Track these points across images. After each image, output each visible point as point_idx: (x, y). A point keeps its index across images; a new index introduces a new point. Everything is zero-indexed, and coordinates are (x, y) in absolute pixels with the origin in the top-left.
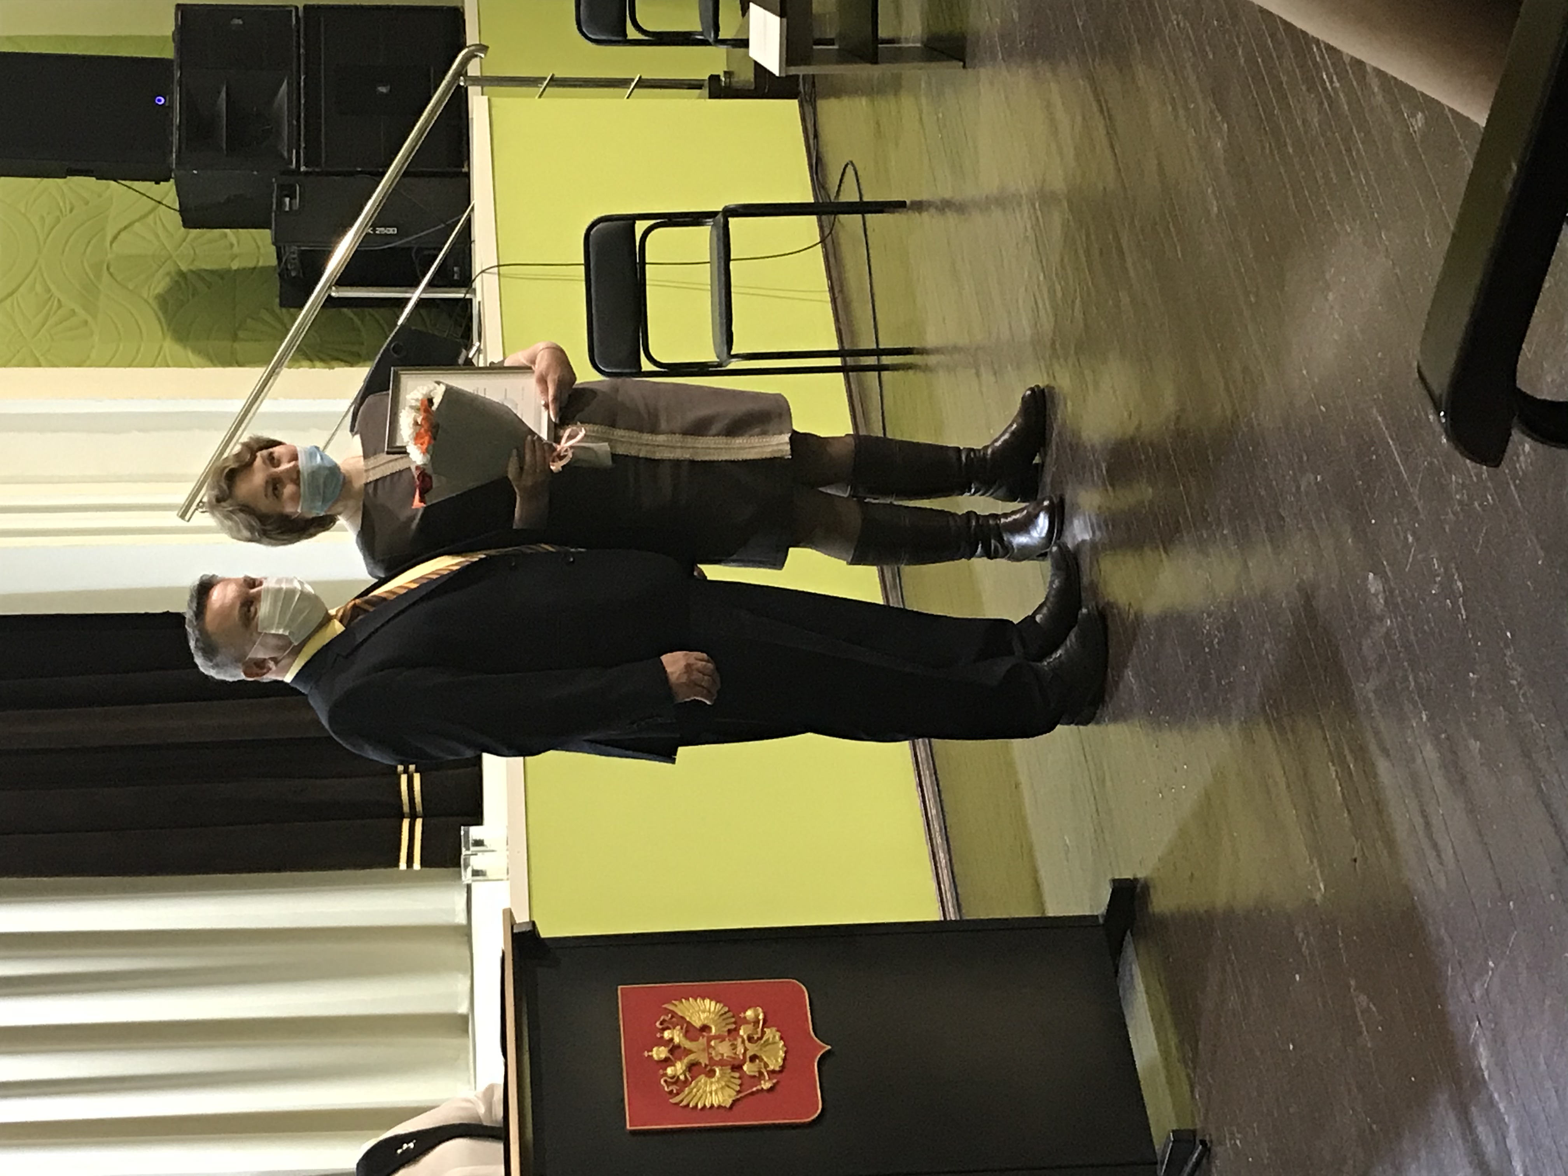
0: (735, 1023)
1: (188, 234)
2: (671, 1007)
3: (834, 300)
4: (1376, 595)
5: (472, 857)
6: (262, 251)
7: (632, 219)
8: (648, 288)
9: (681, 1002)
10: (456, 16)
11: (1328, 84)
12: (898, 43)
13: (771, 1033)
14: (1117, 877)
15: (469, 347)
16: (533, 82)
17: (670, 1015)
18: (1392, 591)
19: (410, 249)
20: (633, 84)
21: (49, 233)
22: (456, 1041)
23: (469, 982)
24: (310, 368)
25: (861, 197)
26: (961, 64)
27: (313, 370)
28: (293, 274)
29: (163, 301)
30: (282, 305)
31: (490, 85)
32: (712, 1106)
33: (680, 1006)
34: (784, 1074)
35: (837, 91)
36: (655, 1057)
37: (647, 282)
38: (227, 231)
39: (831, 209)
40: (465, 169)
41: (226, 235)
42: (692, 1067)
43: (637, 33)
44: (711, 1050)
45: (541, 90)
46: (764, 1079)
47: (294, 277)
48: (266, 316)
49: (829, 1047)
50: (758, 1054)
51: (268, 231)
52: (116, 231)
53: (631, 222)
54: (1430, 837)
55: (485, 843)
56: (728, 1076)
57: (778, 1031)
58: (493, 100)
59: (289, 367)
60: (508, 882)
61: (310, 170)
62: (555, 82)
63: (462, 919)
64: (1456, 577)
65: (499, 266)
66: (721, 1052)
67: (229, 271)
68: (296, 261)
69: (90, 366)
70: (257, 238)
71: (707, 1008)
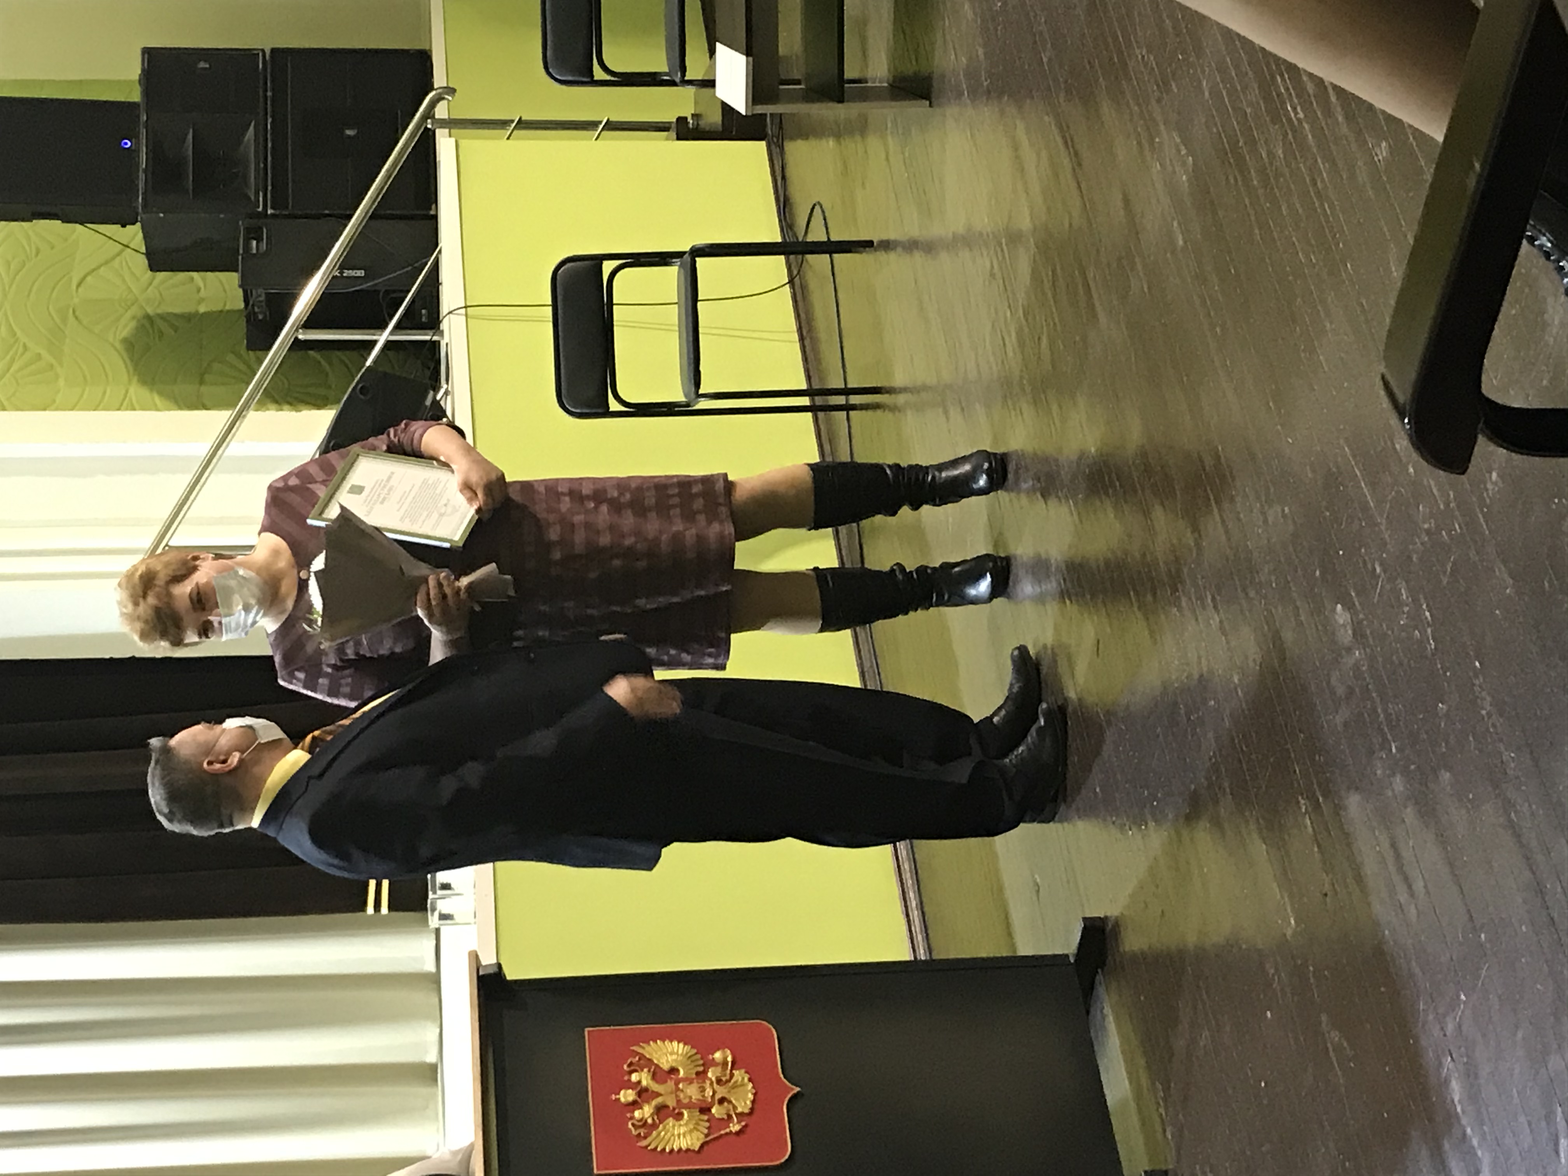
0: (703, 1065)
1: (154, 278)
2: (640, 1050)
3: (802, 339)
4: (1344, 626)
5: (438, 901)
6: (229, 294)
7: (599, 259)
8: (615, 329)
9: (649, 1044)
10: (423, 59)
11: (1292, 115)
12: (867, 82)
13: (739, 1075)
14: (1088, 915)
15: (436, 388)
16: (503, 124)
17: (637, 1058)
18: (1360, 622)
19: (377, 292)
20: (601, 127)
21: (14, 278)
22: (423, 1091)
23: (438, 1030)
24: (278, 410)
25: (829, 238)
26: (928, 102)
27: (280, 412)
28: (260, 317)
29: (129, 345)
30: (250, 347)
31: (459, 128)
32: (680, 1150)
33: (647, 1048)
34: (754, 1117)
35: (806, 131)
36: (623, 1100)
37: (615, 323)
38: (195, 274)
39: (800, 249)
40: (433, 212)
41: (192, 279)
42: (661, 1111)
43: (603, 73)
44: (678, 1093)
45: (509, 133)
46: (733, 1122)
47: (260, 320)
48: (231, 358)
49: (798, 1089)
50: (727, 1096)
51: (234, 274)
52: (82, 275)
53: (598, 262)
54: (1400, 869)
55: (452, 886)
56: (696, 1119)
57: (746, 1072)
58: (461, 142)
59: (257, 410)
60: (476, 926)
61: (278, 212)
62: (523, 124)
63: (431, 967)
64: (1424, 607)
65: (466, 307)
66: (689, 1094)
67: (197, 313)
68: (263, 304)
69: (57, 409)
70: (224, 281)
71: (675, 1050)
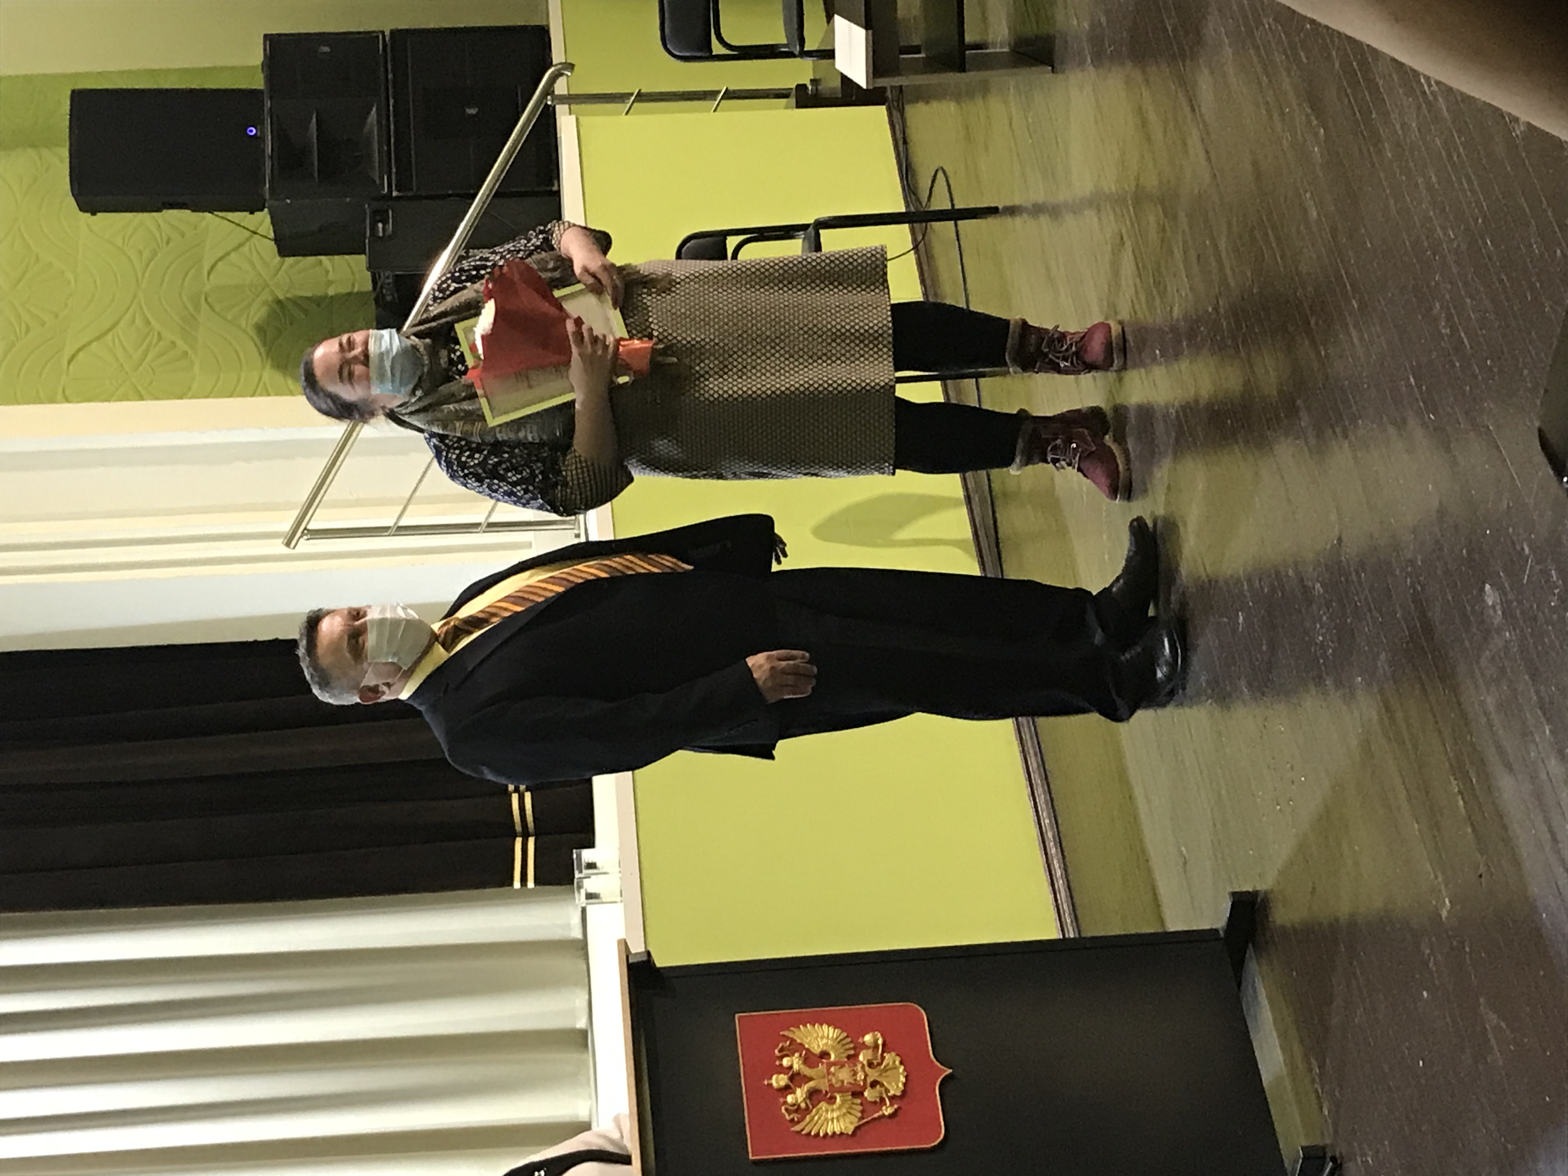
0: (854, 1048)
1: (283, 263)
2: (791, 1035)
4: (1493, 607)
5: (585, 881)
6: (357, 276)
7: (724, 234)
9: (799, 1028)
10: (542, 34)
12: (987, 48)
13: (890, 1058)
14: (1237, 890)
16: (621, 98)
17: (788, 1043)
18: (1509, 603)
20: (720, 96)
21: (148, 265)
22: (575, 1056)
23: (587, 997)
25: (953, 205)
26: (1050, 68)
28: (389, 298)
29: (262, 330)
31: (577, 103)
32: (834, 1133)
33: (798, 1032)
34: (905, 1100)
35: (924, 95)
36: (775, 1084)
38: (323, 258)
39: (924, 217)
40: (555, 188)
41: (321, 261)
42: (814, 1095)
43: (723, 48)
44: (830, 1077)
45: (628, 105)
46: (886, 1104)
47: (389, 302)
49: (951, 1071)
50: (879, 1079)
51: (363, 257)
52: (213, 262)
53: (722, 238)
54: (1557, 851)
55: (598, 865)
56: (849, 1102)
57: (898, 1055)
58: (580, 118)
60: (622, 905)
61: (400, 194)
62: (642, 97)
63: (577, 934)
66: (841, 1078)
67: (325, 297)
68: (391, 285)
69: (192, 397)
70: (352, 264)
71: (826, 1035)
